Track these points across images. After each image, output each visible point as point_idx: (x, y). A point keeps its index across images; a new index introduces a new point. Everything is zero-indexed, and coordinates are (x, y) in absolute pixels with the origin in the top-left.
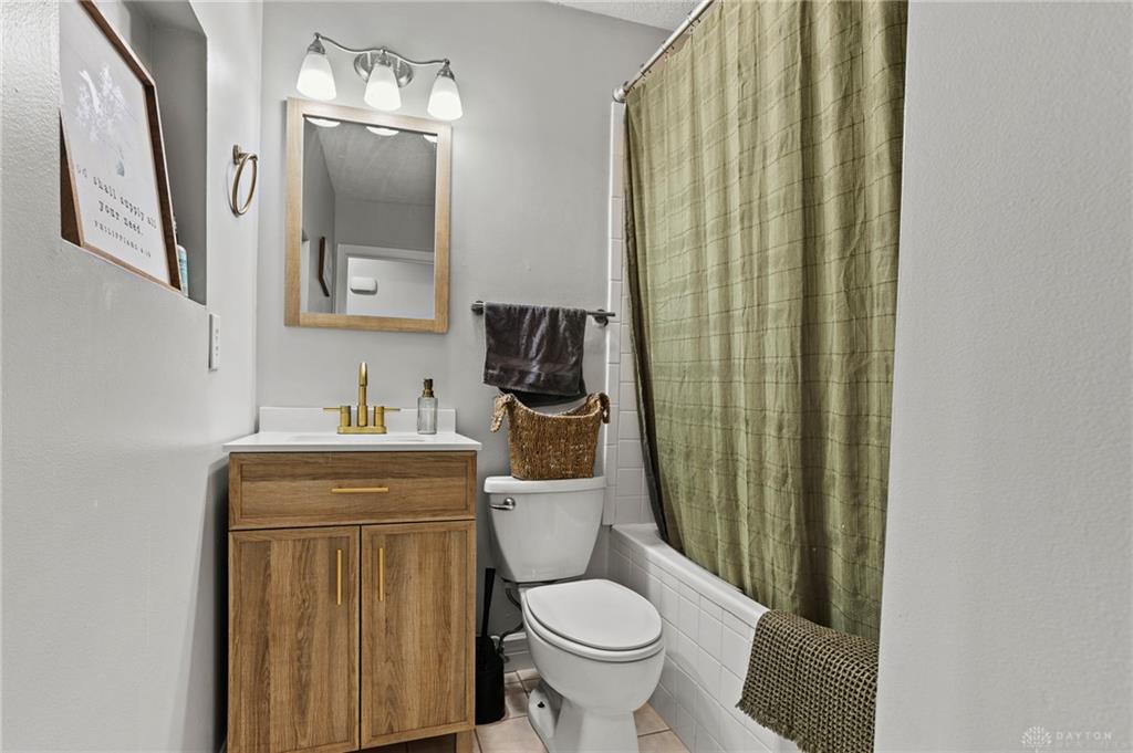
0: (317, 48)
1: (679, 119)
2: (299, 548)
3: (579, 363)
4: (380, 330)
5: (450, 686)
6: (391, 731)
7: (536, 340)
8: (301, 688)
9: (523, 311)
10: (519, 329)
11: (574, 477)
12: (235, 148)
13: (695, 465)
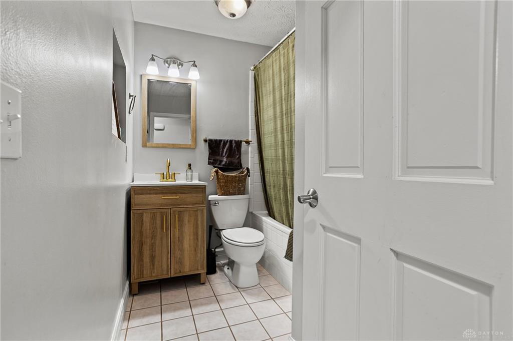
0: (153, 59)
1: (269, 81)
2: (152, 215)
3: (240, 157)
4: (173, 148)
5: (198, 258)
6: (180, 272)
7: (225, 150)
8: (153, 258)
9: (221, 141)
10: (219, 147)
11: (238, 194)
12: (130, 94)
13: (276, 189)
